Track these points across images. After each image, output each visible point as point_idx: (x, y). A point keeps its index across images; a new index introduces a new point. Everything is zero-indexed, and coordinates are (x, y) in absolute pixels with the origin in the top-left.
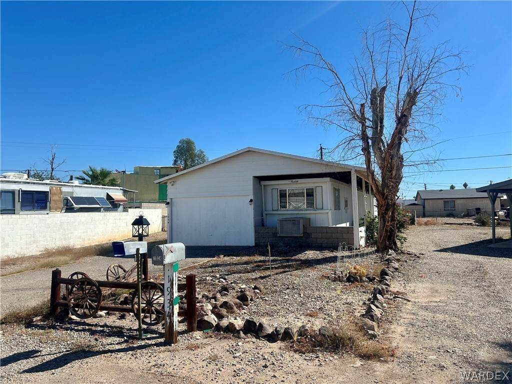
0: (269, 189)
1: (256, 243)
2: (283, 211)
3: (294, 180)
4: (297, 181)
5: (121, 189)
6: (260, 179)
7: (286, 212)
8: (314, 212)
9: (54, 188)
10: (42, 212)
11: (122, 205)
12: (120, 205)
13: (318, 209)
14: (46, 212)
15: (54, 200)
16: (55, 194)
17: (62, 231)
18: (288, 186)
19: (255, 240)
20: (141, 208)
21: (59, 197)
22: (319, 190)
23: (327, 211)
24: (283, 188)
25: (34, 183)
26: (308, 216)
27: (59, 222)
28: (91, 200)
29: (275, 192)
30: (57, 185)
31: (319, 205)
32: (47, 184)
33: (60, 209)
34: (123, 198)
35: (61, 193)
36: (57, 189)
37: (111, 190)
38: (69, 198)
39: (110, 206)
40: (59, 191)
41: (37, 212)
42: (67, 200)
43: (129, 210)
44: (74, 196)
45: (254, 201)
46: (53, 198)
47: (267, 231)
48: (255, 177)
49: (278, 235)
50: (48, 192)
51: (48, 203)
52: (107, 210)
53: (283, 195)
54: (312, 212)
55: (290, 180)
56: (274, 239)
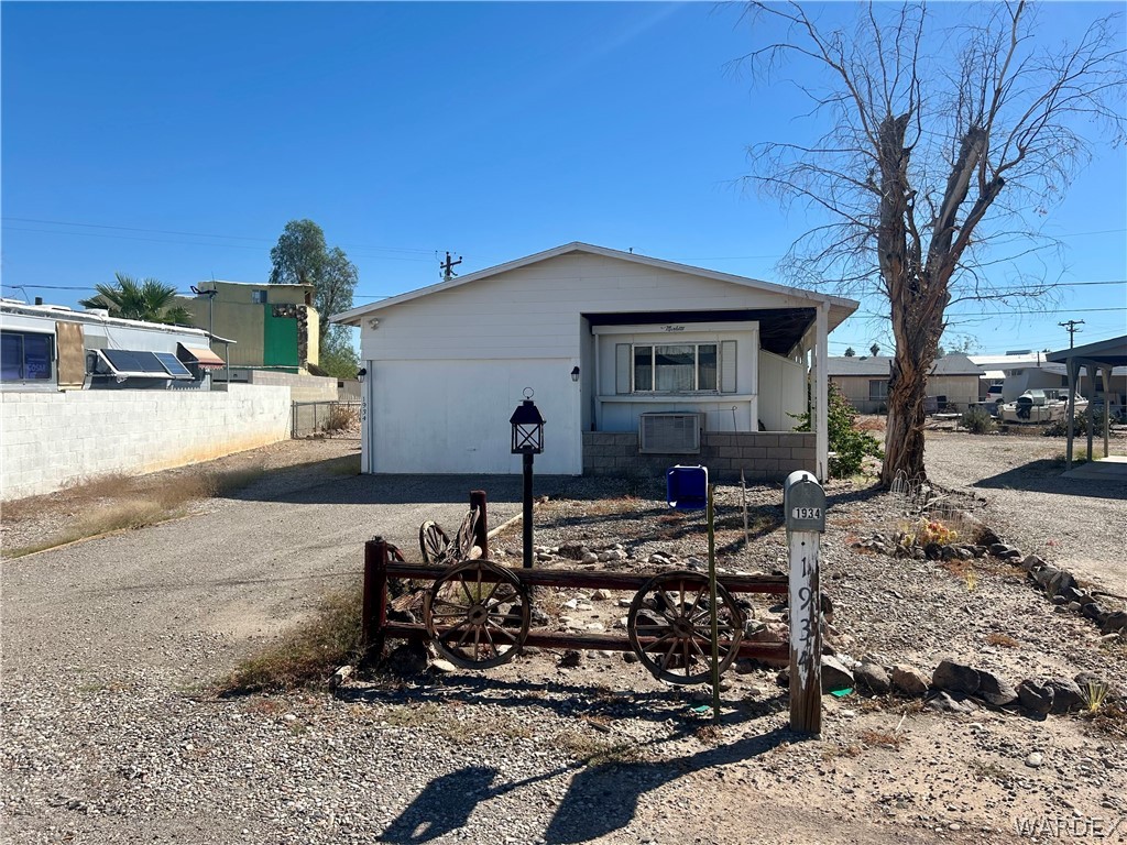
0: (610, 345)
1: (584, 469)
2: (642, 395)
3: (674, 325)
4: (683, 328)
5: (206, 335)
6: (593, 320)
7: (650, 399)
8: (718, 399)
9: (65, 325)
10: (41, 386)
11: (208, 373)
12: (205, 373)
13: (724, 393)
14: (50, 386)
15: (65, 357)
16: (68, 342)
17: (94, 435)
18: (657, 338)
19: (584, 461)
20: (251, 383)
21: (77, 350)
22: (728, 351)
23: (748, 398)
24: (644, 342)
25: (21, 311)
26: (703, 409)
27: (88, 413)
28: (146, 360)
29: (624, 351)
30: (72, 318)
31: (728, 384)
32: (48, 314)
33: (79, 378)
34: (212, 356)
35: (81, 338)
36: (71, 329)
37: (187, 337)
38: (99, 352)
39: (190, 376)
40: (77, 335)
41: (29, 386)
42: (95, 357)
43: (230, 386)
44: (110, 348)
45: (581, 372)
46: (65, 352)
47: (612, 443)
48: (584, 315)
49: (640, 451)
50: (53, 335)
51: (54, 364)
52: (180, 384)
53: (642, 358)
54: (712, 399)
55: (665, 326)
56: (630, 460)
